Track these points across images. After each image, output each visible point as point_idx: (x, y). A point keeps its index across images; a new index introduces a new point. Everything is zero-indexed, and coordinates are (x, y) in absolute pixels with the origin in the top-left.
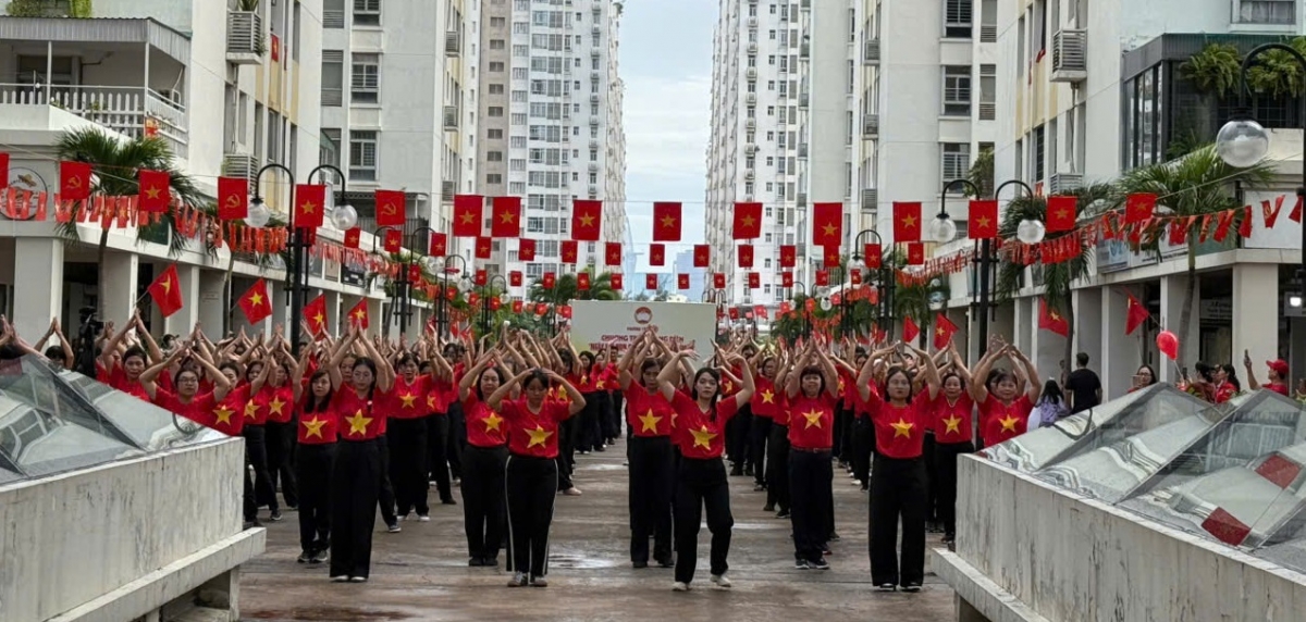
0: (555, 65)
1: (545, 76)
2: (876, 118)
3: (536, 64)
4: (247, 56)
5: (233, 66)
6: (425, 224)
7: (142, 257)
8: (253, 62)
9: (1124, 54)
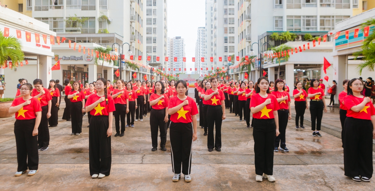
0: (178, 51)
1: (177, 52)
2: (216, 53)
3: (176, 51)
4: (133, 41)
5: (131, 42)
6: (162, 67)
7: (114, 68)
8: (134, 42)
9: (258, 36)
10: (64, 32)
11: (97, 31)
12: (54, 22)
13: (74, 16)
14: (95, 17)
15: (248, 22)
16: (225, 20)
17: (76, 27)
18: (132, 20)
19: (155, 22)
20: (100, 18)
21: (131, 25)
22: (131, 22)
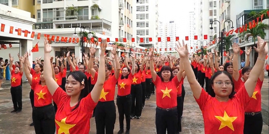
5: (120, 27)
9: (237, 16)
10: (65, 20)
11: (90, 18)
12: (57, 11)
13: (72, 6)
14: (88, 6)
15: (227, 3)
16: (210, 4)
17: (73, 15)
18: (121, 8)
19: (148, 9)
20: (92, 7)
21: (119, 12)
22: (120, 9)
